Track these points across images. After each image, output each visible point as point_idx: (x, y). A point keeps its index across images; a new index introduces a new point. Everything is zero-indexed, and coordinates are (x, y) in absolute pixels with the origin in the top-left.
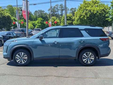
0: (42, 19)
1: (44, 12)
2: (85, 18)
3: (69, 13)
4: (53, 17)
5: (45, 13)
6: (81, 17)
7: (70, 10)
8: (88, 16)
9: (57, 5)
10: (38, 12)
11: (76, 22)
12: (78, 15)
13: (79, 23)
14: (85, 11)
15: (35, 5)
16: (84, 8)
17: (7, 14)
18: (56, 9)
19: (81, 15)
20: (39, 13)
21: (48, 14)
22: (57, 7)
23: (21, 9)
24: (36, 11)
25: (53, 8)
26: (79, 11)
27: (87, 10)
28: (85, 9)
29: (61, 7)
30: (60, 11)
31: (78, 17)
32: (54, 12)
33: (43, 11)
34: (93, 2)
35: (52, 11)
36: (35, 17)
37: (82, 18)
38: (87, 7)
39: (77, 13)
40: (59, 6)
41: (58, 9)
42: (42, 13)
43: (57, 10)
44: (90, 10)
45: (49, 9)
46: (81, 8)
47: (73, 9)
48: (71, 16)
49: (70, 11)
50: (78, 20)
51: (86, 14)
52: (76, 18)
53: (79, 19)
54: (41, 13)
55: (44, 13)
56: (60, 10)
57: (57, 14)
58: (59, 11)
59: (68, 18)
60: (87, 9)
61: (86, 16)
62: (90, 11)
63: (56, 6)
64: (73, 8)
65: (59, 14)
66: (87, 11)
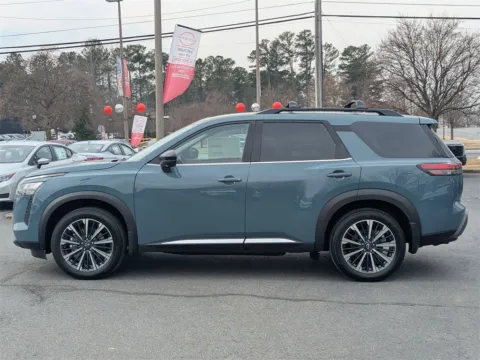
1: (233, 63)
3: (337, 67)
5: (237, 69)
7: (340, 56)
9: (287, 36)
10: (205, 63)
18: (281, 52)
20: (210, 67)
21: (249, 71)
22: (285, 42)
24: (200, 60)
25: (268, 47)
29: (301, 42)
30: (299, 59)
32: (273, 64)
33: (229, 59)
35: (267, 62)
40: (293, 40)
41: (290, 52)
42: (223, 67)
43: (286, 55)
45: (254, 53)
47: (354, 49)
49: (342, 59)
54: (220, 71)
55: (234, 67)
56: (299, 54)
57: (285, 72)
58: (293, 59)
63: (282, 37)
64: (354, 45)
65: (293, 73)
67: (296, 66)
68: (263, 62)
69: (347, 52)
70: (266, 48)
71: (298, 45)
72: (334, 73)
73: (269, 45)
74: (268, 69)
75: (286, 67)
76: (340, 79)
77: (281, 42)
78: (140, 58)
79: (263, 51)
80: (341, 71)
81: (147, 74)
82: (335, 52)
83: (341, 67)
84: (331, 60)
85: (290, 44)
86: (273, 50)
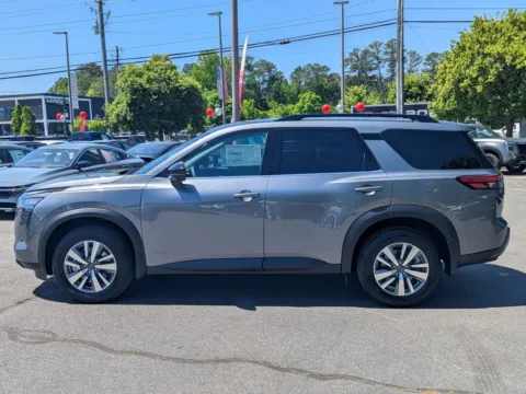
0: (314, 96)
1: (328, 70)
2: (479, 89)
3: (420, 72)
4: (356, 88)
5: (331, 75)
6: (461, 85)
7: (424, 61)
8: (491, 79)
9: (375, 45)
10: (304, 70)
11: (441, 104)
12: (449, 76)
13: (454, 110)
14: (479, 60)
15: (285, 43)
16: (477, 47)
17: (188, 81)
18: (371, 58)
19: (460, 75)
20: (309, 74)
22: (374, 50)
24: (300, 67)
25: (359, 55)
26: (455, 63)
27: (485, 56)
28: (479, 53)
29: (389, 50)
30: (387, 64)
31: (448, 86)
32: (363, 70)
33: (325, 67)
34: (514, 23)
35: (358, 68)
36: (294, 89)
37: (465, 88)
38: (486, 43)
39: (446, 68)
40: (382, 48)
41: (378, 58)
42: (320, 73)
43: (376, 62)
44: (499, 53)
46: (463, 48)
47: (435, 55)
48: (428, 83)
49: (425, 64)
50: (449, 97)
51: (483, 71)
52: (443, 90)
53: (451, 91)
54: (317, 77)
55: (329, 73)
56: (386, 60)
57: (374, 77)
58: (381, 65)
59: (414, 89)
60: (486, 51)
61: (480, 79)
62: (501, 58)
63: (371, 46)
65: (381, 78)
66: (488, 59)
67: (384, 71)
68: (355, 68)
69: (429, 58)
70: (357, 56)
71: (386, 53)
73: (360, 53)
74: (359, 74)
75: (375, 72)
77: (371, 50)
79: (355, 59)
82: (419, 58)
83: (424, 71)
85: (379, 52)
86: (363, 58)
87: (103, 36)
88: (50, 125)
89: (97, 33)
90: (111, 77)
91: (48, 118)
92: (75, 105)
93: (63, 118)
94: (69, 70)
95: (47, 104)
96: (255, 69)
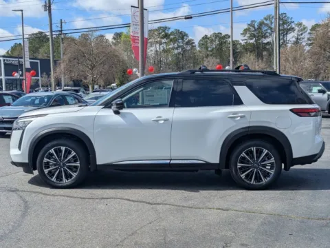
3: (306, 39)
7: (309, 31)
9: (269, 18)
10: (210, 38)
15: (188, 18)
18: (265, 28)
21: (243, 43)
22: (268, 22)
23: (164, 31)
24: (206, 36)
33: (226, 35)
35: (255, 36)
41: (271, 28)
42: (223, 41)
43: (269, 31)
45: (245, 30)
47: (319, 26)
49: (310, 33)
57: (268, 43)
63: (266, 19)
68: (252, 36)
69: (313, 28)
70: (254, 27)
72: (304, 44)
73: (256, 25)
74: (256, 41)
75: (269, 40)
76: (307, 48)
77: (265, 22)
78: (166, 36)
79: (252, 29)
80: (309, 42)
81: (171, 46)
82: (304, 28)
83: (309, 39)
84: (302, 34)
85: (272, 23)
86: (259, 28)
87: (50, 12)
88: (7, 81)
89: (45, 10)
90: (56, 43)
91: (6, 75)
92: (28, 65)
93: (17, 75)
94: (23, 38)
95: (5, 64)
96: (172, 37)
